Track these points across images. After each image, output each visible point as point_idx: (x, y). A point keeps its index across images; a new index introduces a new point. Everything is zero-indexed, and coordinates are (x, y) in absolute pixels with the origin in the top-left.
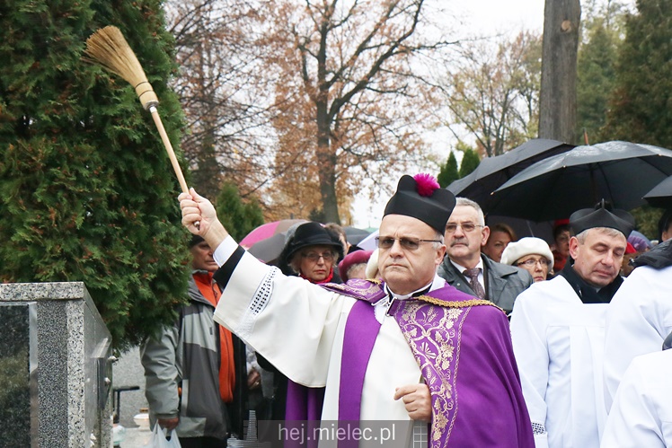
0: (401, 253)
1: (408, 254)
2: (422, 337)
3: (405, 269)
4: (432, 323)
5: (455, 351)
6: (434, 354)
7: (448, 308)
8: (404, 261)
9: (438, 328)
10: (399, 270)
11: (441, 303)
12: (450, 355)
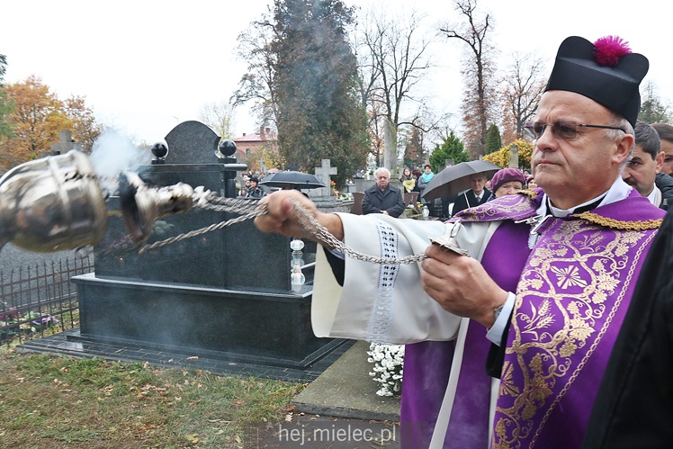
0: (552, 145)
1: (565, 147)
2: (573, 260)
3: (559, 168)
4: (594, 247)
5: (620, 286)
6: (585, 282)
7: (623, 230)
8: (559, 156)
9: (602, 254)
10: (550, 171)
11: (613, 223)
12: (611, 288)
